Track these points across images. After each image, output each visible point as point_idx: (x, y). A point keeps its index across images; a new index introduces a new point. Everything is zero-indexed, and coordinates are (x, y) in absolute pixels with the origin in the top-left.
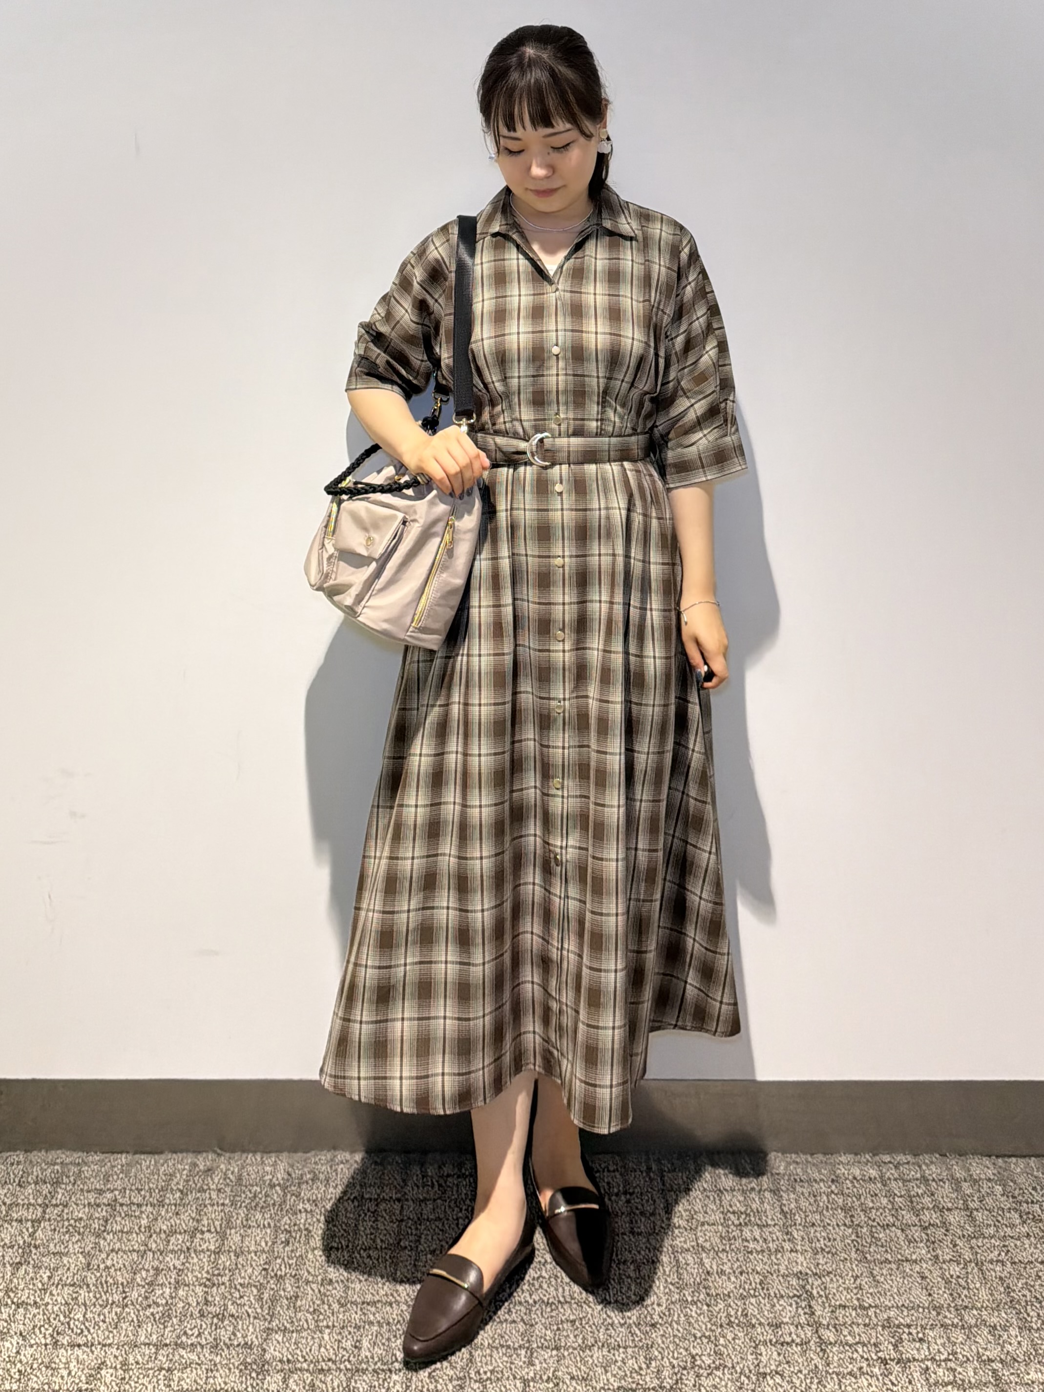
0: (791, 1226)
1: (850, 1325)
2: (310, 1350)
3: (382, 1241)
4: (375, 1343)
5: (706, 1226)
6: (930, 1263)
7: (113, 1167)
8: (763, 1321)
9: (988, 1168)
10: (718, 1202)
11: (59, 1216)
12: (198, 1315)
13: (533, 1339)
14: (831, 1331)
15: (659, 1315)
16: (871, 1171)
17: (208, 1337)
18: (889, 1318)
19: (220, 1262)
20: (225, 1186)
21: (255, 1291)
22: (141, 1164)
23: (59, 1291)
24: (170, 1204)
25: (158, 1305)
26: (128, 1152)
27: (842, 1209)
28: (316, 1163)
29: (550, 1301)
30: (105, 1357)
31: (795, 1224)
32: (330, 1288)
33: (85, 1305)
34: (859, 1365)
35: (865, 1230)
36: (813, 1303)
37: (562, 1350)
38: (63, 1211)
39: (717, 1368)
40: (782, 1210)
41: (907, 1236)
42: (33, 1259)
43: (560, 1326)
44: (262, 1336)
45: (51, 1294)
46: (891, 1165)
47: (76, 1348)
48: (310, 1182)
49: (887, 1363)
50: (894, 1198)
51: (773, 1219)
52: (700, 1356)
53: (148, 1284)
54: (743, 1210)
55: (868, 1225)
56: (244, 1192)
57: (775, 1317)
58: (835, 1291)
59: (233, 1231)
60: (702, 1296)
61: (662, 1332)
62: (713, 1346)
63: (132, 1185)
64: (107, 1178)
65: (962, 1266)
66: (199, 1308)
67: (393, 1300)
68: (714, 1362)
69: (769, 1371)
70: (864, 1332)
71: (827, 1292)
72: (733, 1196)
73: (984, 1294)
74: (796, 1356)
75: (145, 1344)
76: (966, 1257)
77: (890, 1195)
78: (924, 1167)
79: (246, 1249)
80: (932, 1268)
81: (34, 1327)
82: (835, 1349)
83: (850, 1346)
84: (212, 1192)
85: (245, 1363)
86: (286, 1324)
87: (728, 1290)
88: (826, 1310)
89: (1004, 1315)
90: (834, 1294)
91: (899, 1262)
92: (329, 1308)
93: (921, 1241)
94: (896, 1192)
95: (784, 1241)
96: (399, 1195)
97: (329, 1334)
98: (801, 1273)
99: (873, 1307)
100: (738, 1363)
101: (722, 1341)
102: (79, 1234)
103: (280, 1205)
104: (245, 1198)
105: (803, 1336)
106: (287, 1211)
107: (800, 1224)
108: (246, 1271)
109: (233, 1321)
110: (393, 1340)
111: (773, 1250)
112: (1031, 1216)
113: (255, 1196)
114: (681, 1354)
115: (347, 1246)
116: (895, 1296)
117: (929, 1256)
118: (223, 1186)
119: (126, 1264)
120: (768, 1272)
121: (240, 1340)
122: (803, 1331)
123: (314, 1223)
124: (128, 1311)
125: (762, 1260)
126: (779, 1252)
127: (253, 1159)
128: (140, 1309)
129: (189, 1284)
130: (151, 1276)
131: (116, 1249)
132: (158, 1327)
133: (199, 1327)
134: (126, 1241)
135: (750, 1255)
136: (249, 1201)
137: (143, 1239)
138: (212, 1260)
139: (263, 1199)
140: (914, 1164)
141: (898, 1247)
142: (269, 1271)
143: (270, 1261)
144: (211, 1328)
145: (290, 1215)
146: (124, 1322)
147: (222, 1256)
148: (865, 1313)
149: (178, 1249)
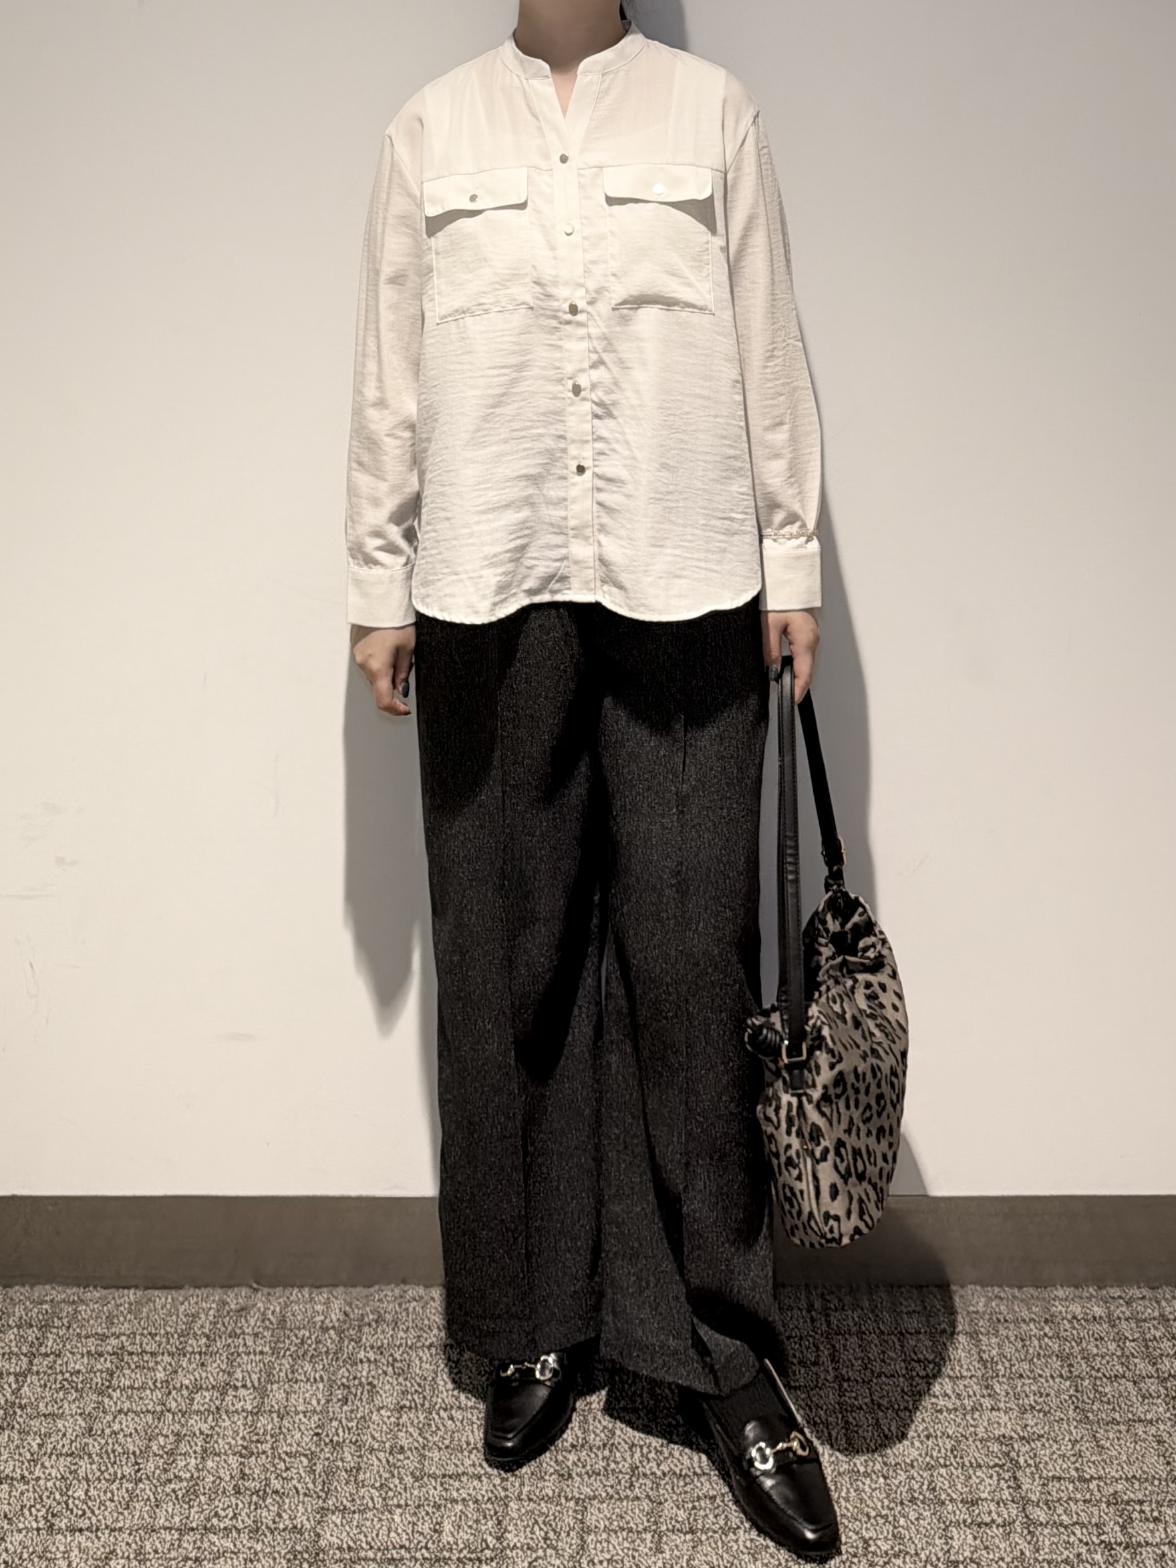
0: (992, 1378)
1: (1066, 1502)
2: (377, 1535)
4: (459, 1527)
5: (884, 1378)
6: (1169, 1424)
7: (117, 1306)
8: (955, 1496)
10: (898, 1347)
11: (51, 1368)
12: (233, 1492)
13: (662, 1520)
14: (1042, 1508)
16: (1096, 1309)
17: (246, 1519)
18: (1116, 1492)
19: (259, 1425)
20: (264, 1329)
21: (305, 1462)
22: (155, 1302)
23: (52, 1462)
24: (193, 1352)
25: (181, 1480)
26: (136, 1287)
27: (1057, 1356)
28: (380, 1300)
29: (683, 1473)
30: (115, 1544)
31: (997, 1376)
32: (401, 1457)
33: (87, 1480)
34: (1075, 1552)
35: (1086, 1383)
36: (1019, 1474)
37: (699, 1534)
38: (55, 1362)
39: (896, 1556)
40: (981, 1358)
41: (1141, 1390)
42: (18, 1423)
43: (697, 1504)
44: (315, 1517)
45: (43, 1466)
46: (1121, 1301)
47: (77, 1534)
48: (374, 1325)
49: (1112, 1549)
50: (1124, 1343)
51: (969, 1370)
52: (874, 1540)
53: (167, 1453)
54: (931, 1358)
55: (1091, 1376)
56: (289, 1338)
57: (971, 1492)
58: (1047, 1459)
59: (275, 1387)
60: (878, 1467)
62: (891, 1528)
63: (144, 1329)
64: (110, 1320)
66: (234, 1483)
68: (892, 1548)
69: (961, 1558)
70: (1083, 1511)
71: (1038, 1460)
72: (919, 1340)
74: (997, 1541)
75: (165, 1529)
77: (1120, 1339)
78: (1164, 1304)
79: (293, 1409)
81: (23, 1507)
82: (1046, 1531)
83: (1066, 1527)
84: (247, 1337)
85: (293, 1551)
86: (345, 1502)
87: (912, 1457)
88: (1035, 1483)
90: (1047, 1463)
91: (1130, 1423)
92: (400, 1483)
93: (1159, 1397)
94: (1127, 1334)
95: (983, 1396)
97: (401, 1515)
98: (1004, 1436)
99: (1095, 1479)
100: (923, 1549)
101: (902, 1521)
102: (77, 1390)
103: (335, 1354)
104: (290, 1344)
105: (1006, 1516)
106: (344, 1361)
107: (1004, 1376)
108: (292, 1436)
109: (278, 1499)
110: (483, 1522)
111: (969, 1408)
113: (302, 1343)
114: (850, 1538)
115: (423, 1405)
116: (1125, 1466)
118: (261, 1329)
119: (139, 1428)
120: (962, 1435)
121: (287, 1522)
122: (1007, 1509)
123: (379, 1375)
124: (143, 1486)
125: (955, 1421)
126: (977, 1410)
127: (300, 1296)
128: (158, 1484)
129: (220, 1452)
130: (171, 1444)
131: (126, 1410)
132: (181, 1507)
133: (234, 1507)
134: (137, 1399)
135: (939, 1415)
136: (296, 1348)
137: (160, 1397)
138: (249, 1423)
139: (314, 1346)
140: (1150, 1299)
141: (1129, 1403)
142: (323, 1436)
143: (323, 1424)
144: (249, 1508)
145: (348, 1366)
146: (138, 1501)
147: (261, 1418)
148: (1086, 1486)
149: (205, 1410)
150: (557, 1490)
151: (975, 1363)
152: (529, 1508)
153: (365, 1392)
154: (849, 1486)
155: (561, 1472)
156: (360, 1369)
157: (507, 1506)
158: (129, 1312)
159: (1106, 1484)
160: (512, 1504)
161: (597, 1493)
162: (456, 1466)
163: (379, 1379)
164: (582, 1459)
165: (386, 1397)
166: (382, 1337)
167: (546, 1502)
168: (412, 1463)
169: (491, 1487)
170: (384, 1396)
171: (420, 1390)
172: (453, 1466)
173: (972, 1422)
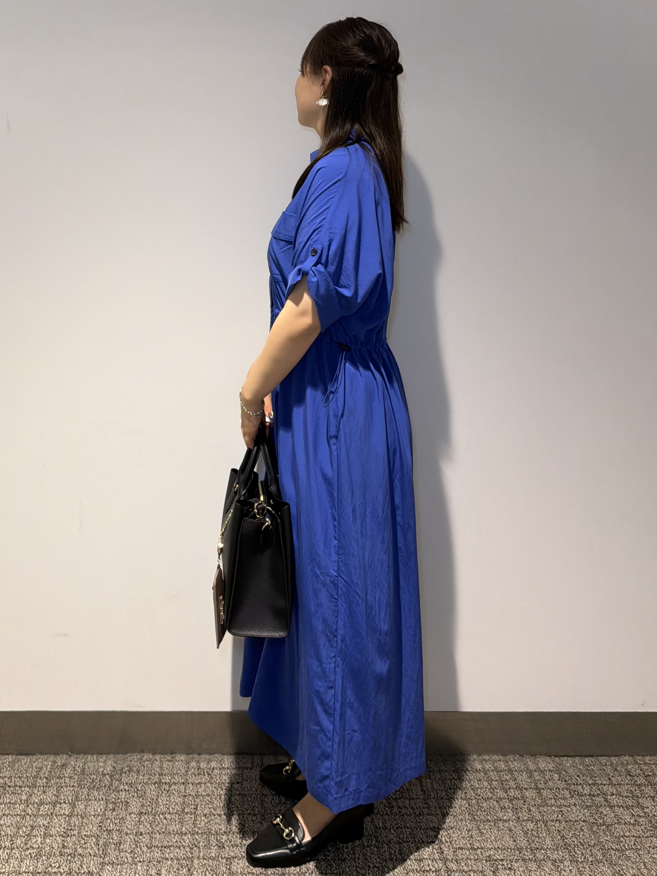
0: (428, 799)
3: (173, 808)
4: (169, 872)
6: (515, 821)
7: (4, 763)
9: (550, 763)
12: (59, 854)
15: (347, 853)
17: (65, 868)
18: (490, 855)
19: (72, 821)
21: (94, 840)
22: (21, 761)
24: (40, 786)
25: (33, 848)
26: (12, 754)
28: (130, 761)
31: (431, 798)
32: (141, 837)
35: (474, 801)
36: (442, 846)
40: (422, 789)
41: (500, 805)
44: (99, 867)
46: (489, 762)
48: (128, 772)
50: (492, 782)
51: (417, 795)
53: (26, 835)
55: (476, 798)
56: (86, 779)
57: (419, 855)
58: (456, 839)
59: (80, 803)
60: (374, 842)
61: (349, 864)
62: (381, 872)
63: (16, 775)
65: (534, 823)
66: (59, 850)
67: (181, 845)
70: (475, 864)
71: (451, 839)
73: (548, 841)
75: (26, 872)
76: (537, 818)
77: (490, 780)
78: (510, 763)
79: (88, 814)
80: (516, 825)
83: (466, 872)
84: (66, 779)
86: (113, 859)
87: (390, 838)
88: (450, 851)
89: (561, 853)
90: (456, 841)
91: (496, 821)
92: (141, 850)
93: (509, 808)
94: (493, 778)
95: (424, 808)
96: (183, 781)
97: (141, 866)
99: (479, 848)
103: (109, 787)
104: (87, 782)
105: (437, 867)
106: (113, 790)
107: (434, 798)
108: (88, 827)
109: (81, 858)
110: (181, 869)
111: (417, 814)
112: (576, 793)
113: (93, 781)
115: (151, 812)
116: (494, 842)
117: (514, 817)
118: (73, 775)
119: (13, 823)
120: (414, 827)
121: (85, 870)
122: (437, 863)
123: (130, 797)
124: (15, 852)
125: (410, 820)
126: (421, 815)
127: (92, 759)
128: (22, 851)
129: (53, 835)
130: (29, 831)
131: (7, 814)
132: (34, 862)
133: (59, 862)
134: (12, 809)
135: (403, 817)
136: (89, 784)
137: (23, 808)
138: (67, 821)
139: (98, 783)
140: (503, 761)
141: (495, 811)
142: (103, 827)
143: (103, 821)
144: (67, 862)
145: (115, 793)
146: (12, 859)
147: (73, 818)
148: (475, 852)
149: (45, 814)
150: (217, 854)
151: (420, 792)
152: (203, 863)
153: (124, 806)
154: (359, 852)
155: (219, 845)
156: (121, 794)
157: (192, 861)
158: (9, 766)
159: (485, 851)
160: (195, 861)
161: (237, 855)
162: (168, 842)
163: (130, 799)
164: (230, 839)
165: (134, 808)
166: (132, 778)
167: (212, 860)
168: (146, 839)
169: (185, 852)
170: (133, 807)
171: (151, 805)
172: (166, 842)
173: (418, 820)
